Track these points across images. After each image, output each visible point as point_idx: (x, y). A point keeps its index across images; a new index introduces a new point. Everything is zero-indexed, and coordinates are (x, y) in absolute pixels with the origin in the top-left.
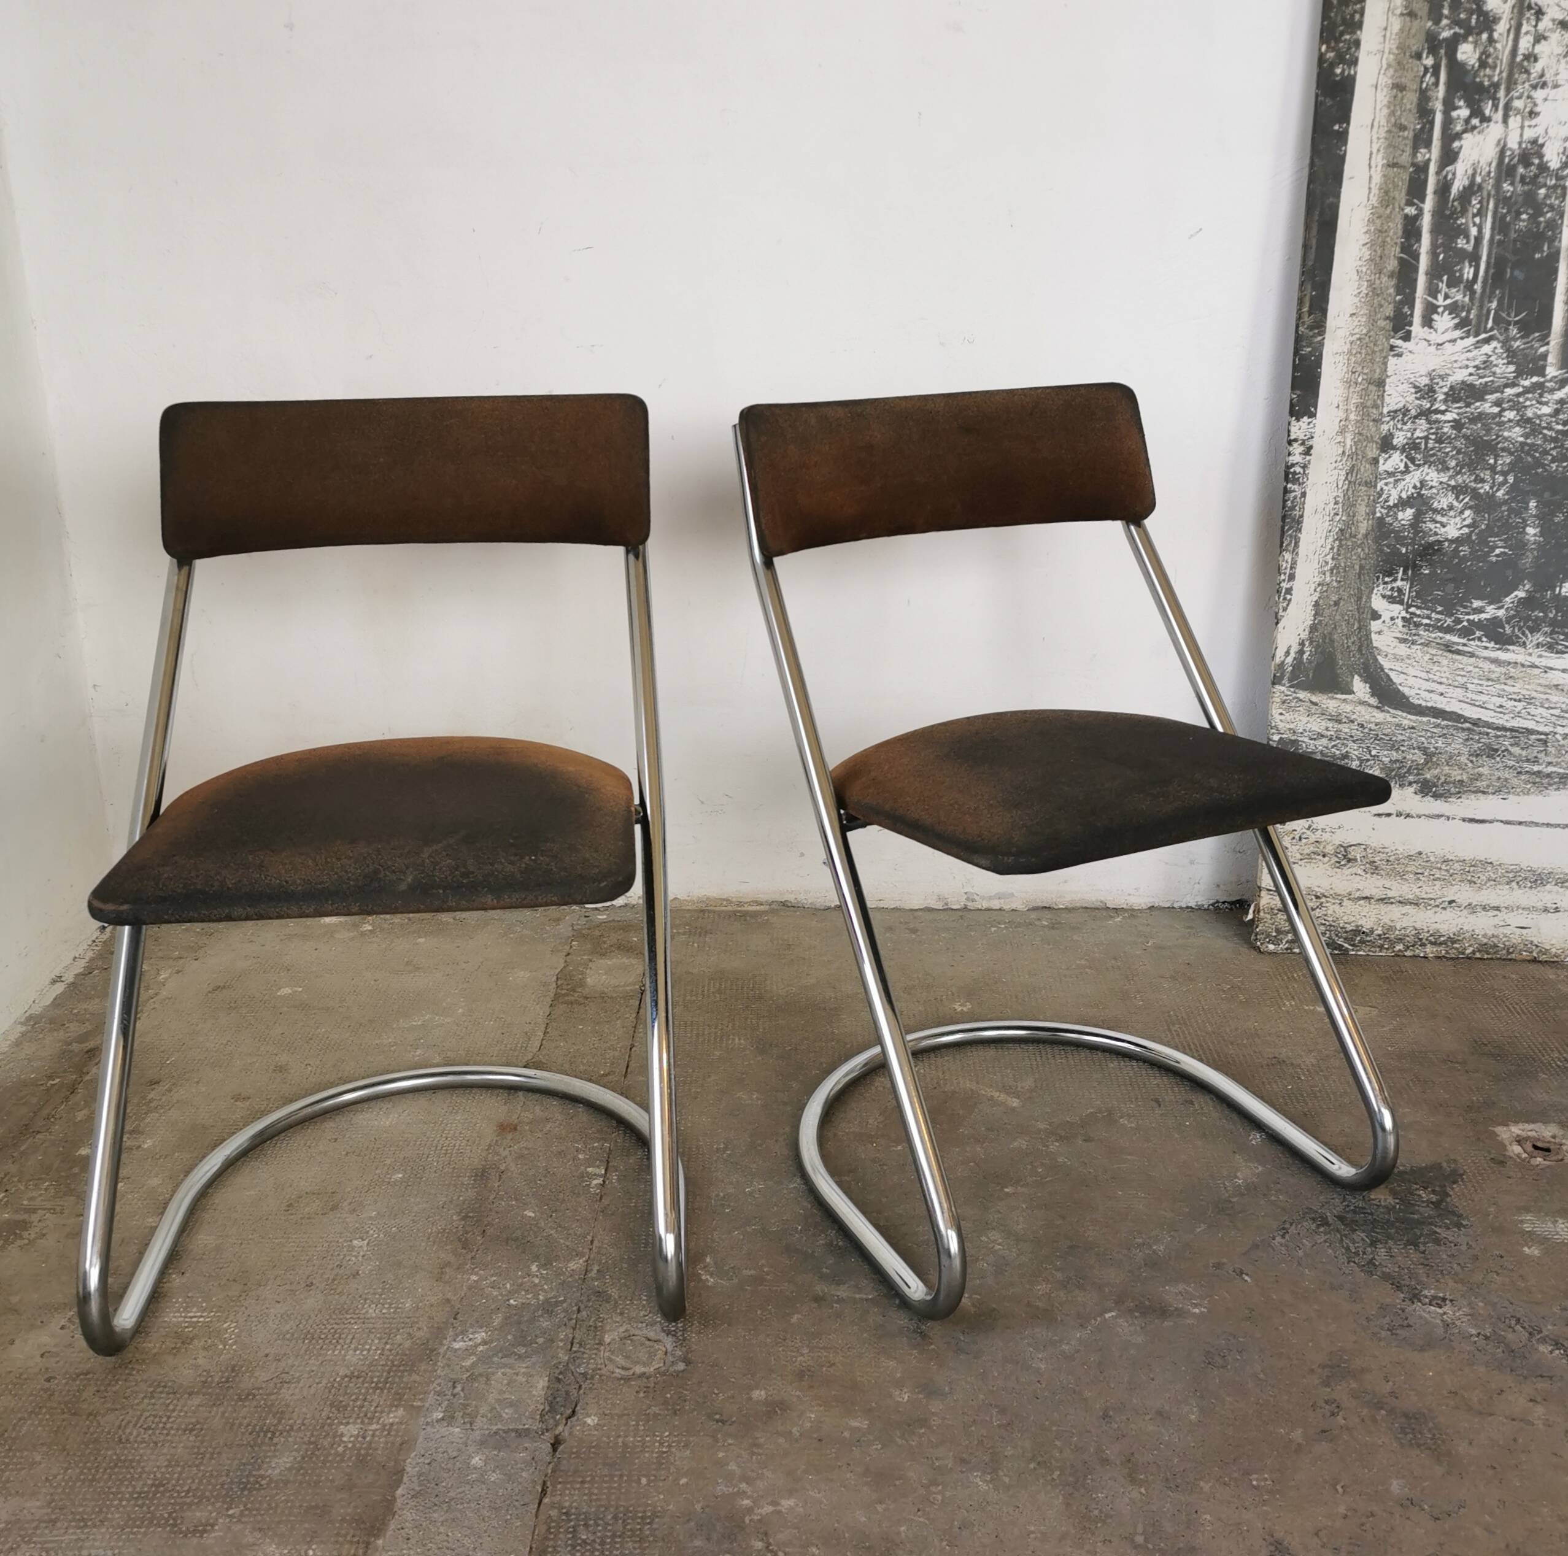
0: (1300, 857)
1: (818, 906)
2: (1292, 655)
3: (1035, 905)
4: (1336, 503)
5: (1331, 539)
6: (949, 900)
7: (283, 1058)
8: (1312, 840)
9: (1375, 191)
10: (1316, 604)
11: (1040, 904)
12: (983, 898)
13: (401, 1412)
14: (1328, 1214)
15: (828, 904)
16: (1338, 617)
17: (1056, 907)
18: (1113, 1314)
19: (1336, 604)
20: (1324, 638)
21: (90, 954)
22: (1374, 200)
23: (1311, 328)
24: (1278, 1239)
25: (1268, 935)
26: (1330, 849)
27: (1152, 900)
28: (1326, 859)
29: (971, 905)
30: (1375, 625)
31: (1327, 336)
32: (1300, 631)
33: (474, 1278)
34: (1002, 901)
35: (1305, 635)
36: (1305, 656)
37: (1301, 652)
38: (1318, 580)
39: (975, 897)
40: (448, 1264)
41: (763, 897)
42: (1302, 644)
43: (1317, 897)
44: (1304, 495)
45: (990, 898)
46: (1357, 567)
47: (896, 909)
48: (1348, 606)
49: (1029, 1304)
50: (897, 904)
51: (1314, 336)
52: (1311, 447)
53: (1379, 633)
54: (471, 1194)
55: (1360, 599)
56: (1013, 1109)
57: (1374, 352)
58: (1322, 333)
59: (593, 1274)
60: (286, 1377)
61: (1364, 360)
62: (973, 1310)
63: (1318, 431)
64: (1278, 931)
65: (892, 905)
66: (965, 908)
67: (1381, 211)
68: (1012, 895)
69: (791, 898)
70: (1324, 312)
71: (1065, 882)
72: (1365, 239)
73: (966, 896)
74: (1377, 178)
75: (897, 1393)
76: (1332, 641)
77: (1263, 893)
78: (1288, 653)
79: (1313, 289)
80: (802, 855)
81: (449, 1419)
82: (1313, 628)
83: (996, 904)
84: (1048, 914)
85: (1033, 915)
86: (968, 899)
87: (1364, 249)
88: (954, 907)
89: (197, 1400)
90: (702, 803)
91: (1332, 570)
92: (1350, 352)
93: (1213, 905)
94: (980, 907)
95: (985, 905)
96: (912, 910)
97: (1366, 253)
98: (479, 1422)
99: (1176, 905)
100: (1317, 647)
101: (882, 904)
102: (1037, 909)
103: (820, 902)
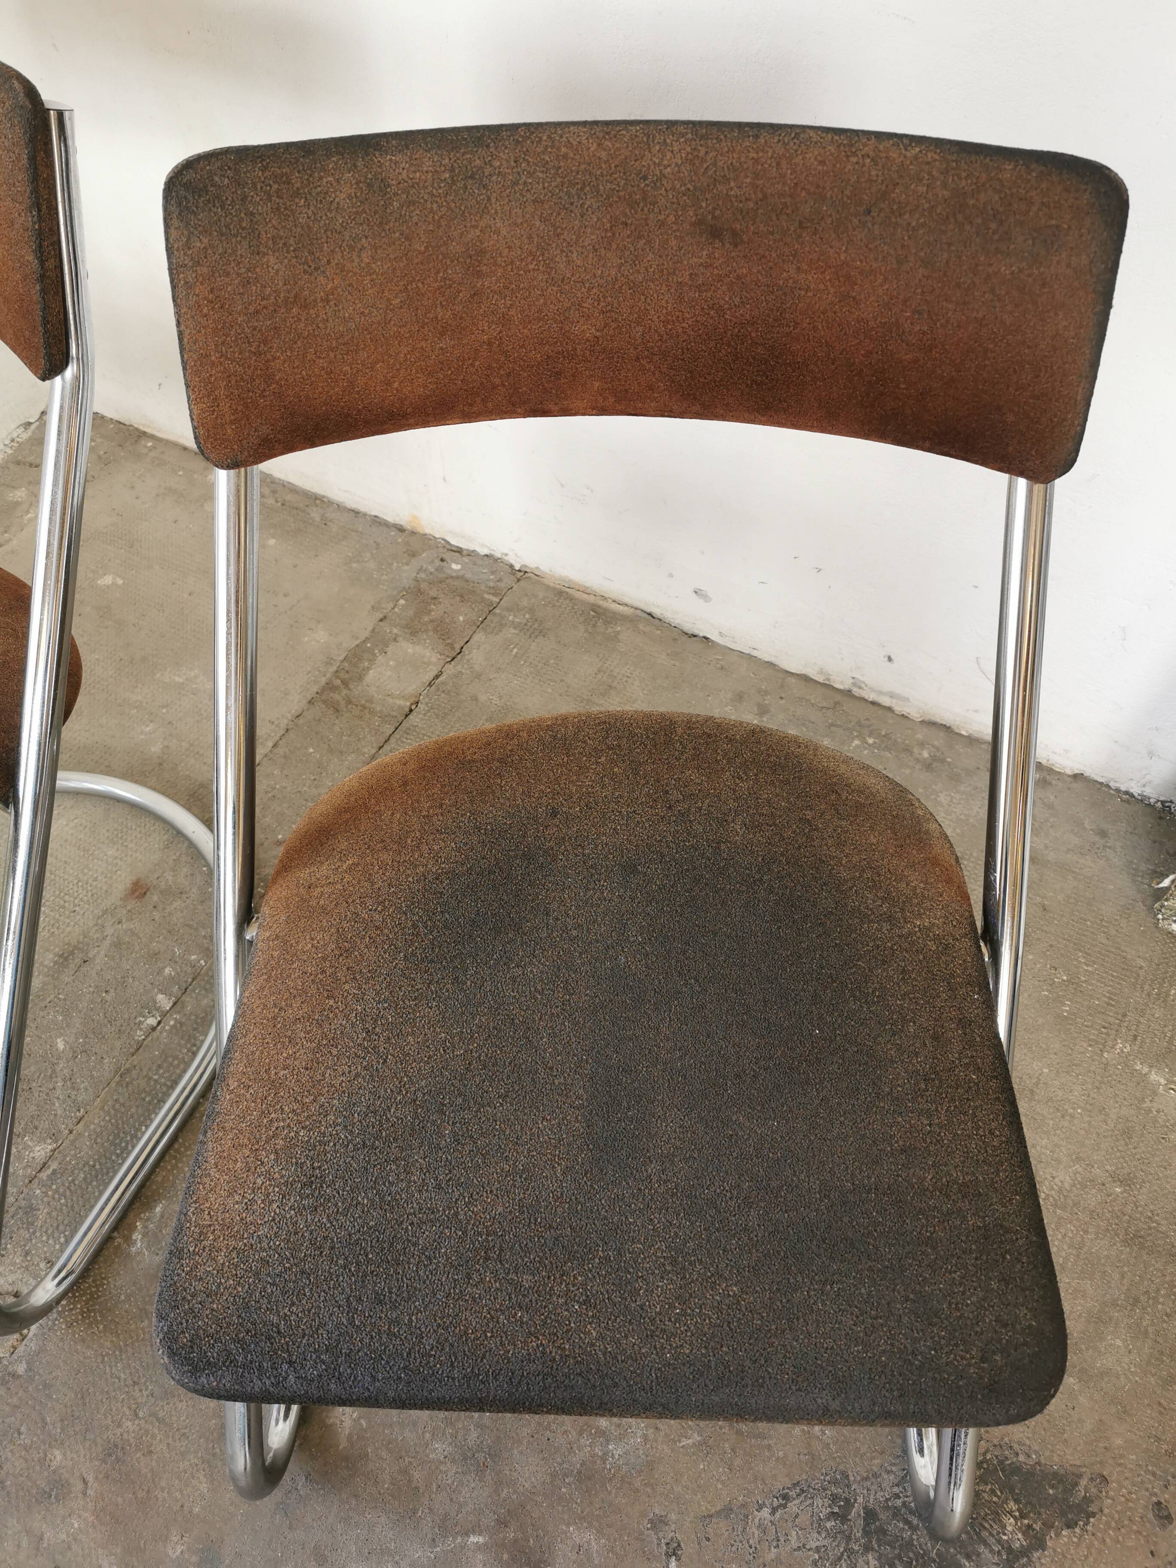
1: (686, 629)
3: (933, 719)
6: (832, 677)
11: (939, 720)
12: (873, 690)
14: (860, 1500)
15: (696, 632)
17: (957, 731)
18: (481, 1540)
24: (765, 1513)
27: (1082, 768)
29: (856, 691)
34: (894, 701)
39: (863, 686)
41: (628, 600)
45: (881, 693)
47: (771, 665)
49: (405, 1472)
50: (773, 659)
62: (343, 1444)
65: (766, 658)
66: (849, 692)
68: (908, 700)
69: (657, 612)
71: (976, 711)
73: (852, 681)
75: (175, 1539)
80: (671, 575)
83: (886, 701)
84: (945, 733)
85: (926, 729)
86: (854, 684)
88: (837, 686)
90: (562, 485)
93: (1163, 802)
94: (866, 697)
95: (872, 697)
96: (787, 672)
99: (1112, 784)
101: (755, 653)
102: (932, 724)
103: (688, 627)
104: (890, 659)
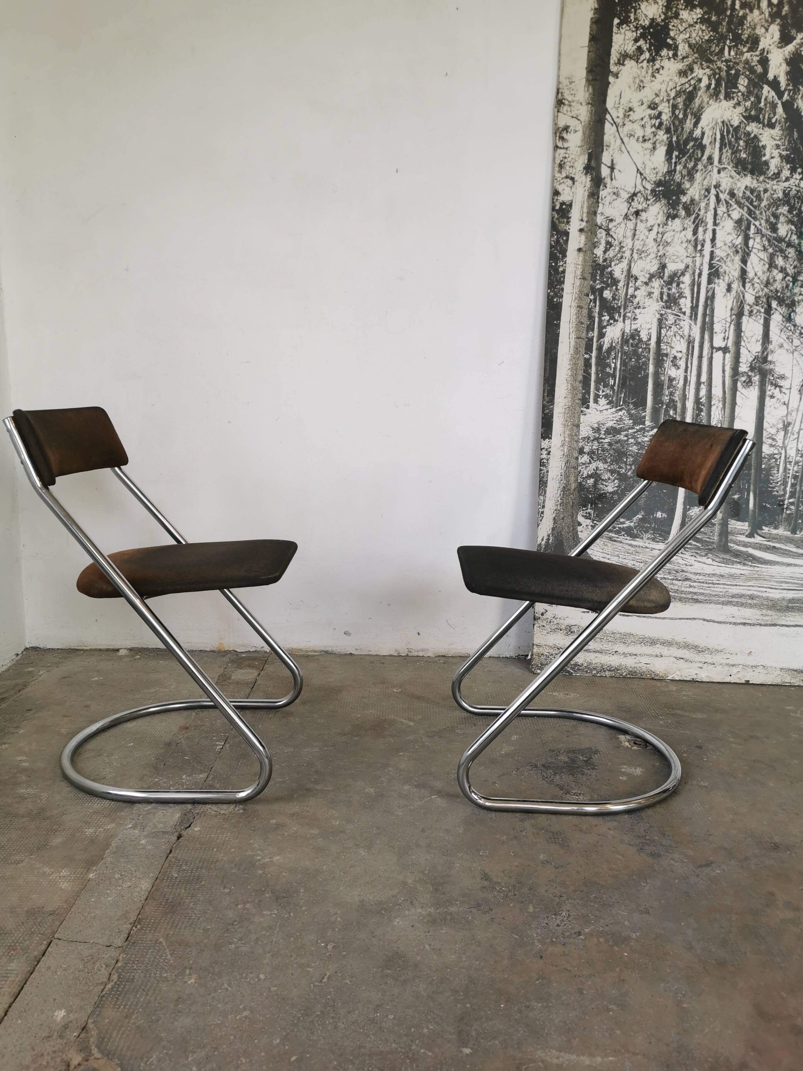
0: (550, 630)
1: (342, 653)
2: (545, 540)
3: (438, 654)
4: (561, 475)
5: (560, 491)
6: (399, 652)
7: (89, 703)
8: (555, 623)
9: (572, 348)
10: (554, 519)
11: (441, 654)
12: (415, 651)
13: (113, 825)
15: (347, 652)
16: (564, 524)
17: (448, 656)
18: (435, 797)
19: (563, 519)
20: (558, 533)
21: (9, 665)
22: (572, 352)
23: (548, 402)
25: (537, 666)
26: (563, 627)
28: (562, 632)
29: (410, 654)
30: (579, 528)
31: (555, 405)
32: (548, 530)
33: (157, 780)
34: (424, 652)
35: (550, 532)
36: (550, 541)
37: (548, 539)
38: (555, 508)
39: (412, 651)
40: (146, 775)
41: (317, 649)
42: (549, 536)
43: (558, 649)
44: (548, 472)
45: (418, 651)
46: (571, 503)
47: (377, 655)
48: (568, 520)
50: (377, 653)
51: (550, 405)
52: (550, 452)
53: (582, 532)
54: (162, 751)
55: (573, 517)
56: (411, 726)
57: (574, 413)
58: (553, 404)
59: (210, 779)
60: (65, 812)
61: (570, 416)
63: (553, 445)
64: (542, 664)
65: (375, 653)
66: (407, 655)
67: (575, 356)
68: (428, 650)
69: (329, 649)
70: (553, 396)
71: (452, 644)
72: (569, 367)
74: (573, 343)
76: (561, 535)
77: (535, 647)
78: (543, 540)
79: (549, 386)
80: (335, 629)
81: (134, 827)
82: (553, 529)
83: (421, 654)
84: (444, 659)
85: (437, 659)
86: (408, 651)
87: (569, 371)
88: (403, 654)
89: (24, 819)
90: (291, 604)
91: (560, 504)
92: (565, 413)
93: (518, 657)
94: (414, 655)
95: (416, 654)
97: (570, 373)
98: (147, 828)
99: (501, 656)
100: (555, 537)
101: (370, 653)
102: (439, 656)
103: (342, 651)
104: (419, 634)
